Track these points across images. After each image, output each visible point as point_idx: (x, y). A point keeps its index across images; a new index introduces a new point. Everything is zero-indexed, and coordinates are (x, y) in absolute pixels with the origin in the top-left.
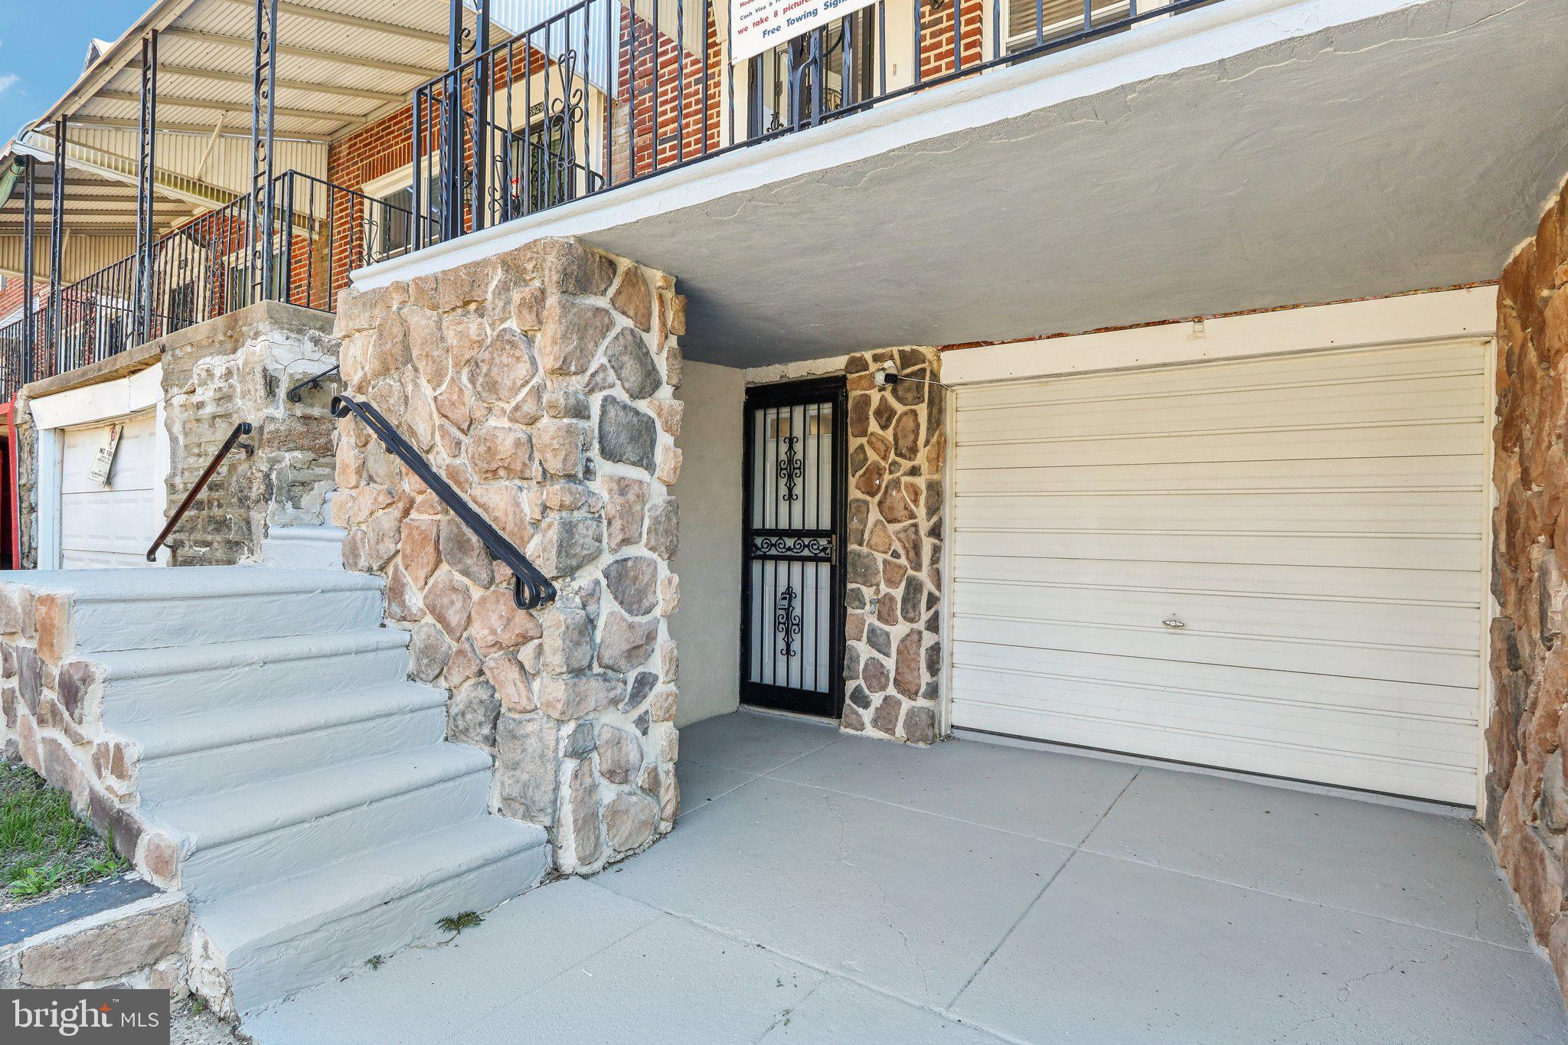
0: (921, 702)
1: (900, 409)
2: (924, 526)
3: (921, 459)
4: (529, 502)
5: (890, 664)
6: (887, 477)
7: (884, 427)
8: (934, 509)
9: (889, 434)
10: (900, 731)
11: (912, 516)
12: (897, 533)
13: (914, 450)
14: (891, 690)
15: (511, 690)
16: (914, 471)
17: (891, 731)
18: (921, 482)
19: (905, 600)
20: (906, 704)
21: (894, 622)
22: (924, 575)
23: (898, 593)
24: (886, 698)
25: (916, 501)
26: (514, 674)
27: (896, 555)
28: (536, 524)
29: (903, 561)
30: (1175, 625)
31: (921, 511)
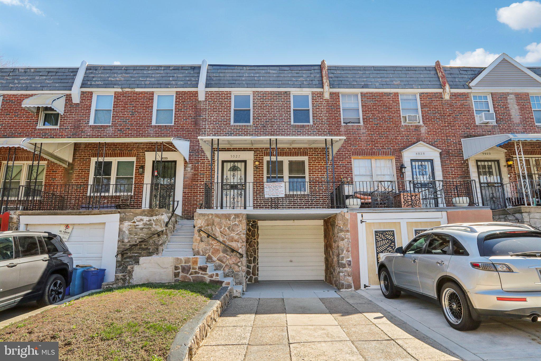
0: (256, 276)
1: (252, 229)
2: (256, 248)
3: (256, 237)
4: (239, 245)
5: (251, 271)
6: (250, 240)
7: (250, 232)
8: (257, 245)
9: (250, 233)
10: (253, 281)
11: (255, 246)
12: (252, 249)
13: (255, 236)
14: (251, 275)
15: (237, 269)
16: (255, 239)
17: (252, 282)
18: (256, 241)
19: (253, 260)
20: (254, 277)
21: (251, 264)
22: (256, 256)
23: (252, 259)
24: (250, 277)
25: (255, 244)
26: (237, 267)
27: (252, 253)
28: (241, 248)
29: (253, 254)
30: (291, 261)
31: (256, 246)
